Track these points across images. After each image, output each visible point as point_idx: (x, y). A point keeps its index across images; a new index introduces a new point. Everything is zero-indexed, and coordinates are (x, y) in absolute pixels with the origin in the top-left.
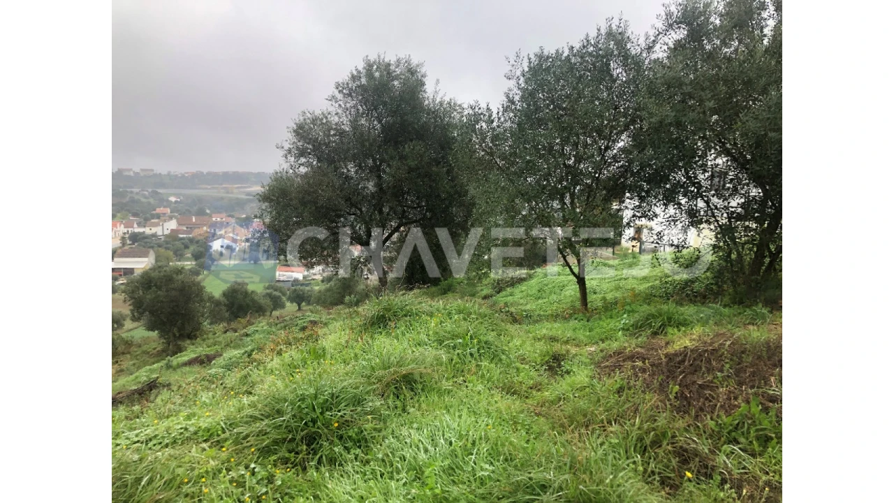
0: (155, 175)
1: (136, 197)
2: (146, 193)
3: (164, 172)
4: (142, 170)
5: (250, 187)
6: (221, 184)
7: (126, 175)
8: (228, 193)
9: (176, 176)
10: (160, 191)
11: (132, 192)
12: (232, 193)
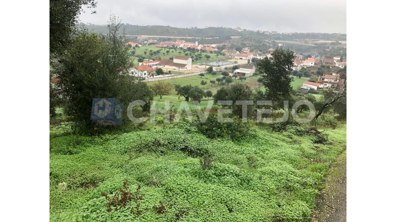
0: (277, 34)
1: (265, 43)
2: (270, 42)
3: (281, 33)
4: (273, 32)
5: (318, 41)
6: (304, 39)
7: (266, 34)
8: (306, 43)
9: (286, 35)
10: (276, 41)
11: (265, 41)
12: (308, 43)
